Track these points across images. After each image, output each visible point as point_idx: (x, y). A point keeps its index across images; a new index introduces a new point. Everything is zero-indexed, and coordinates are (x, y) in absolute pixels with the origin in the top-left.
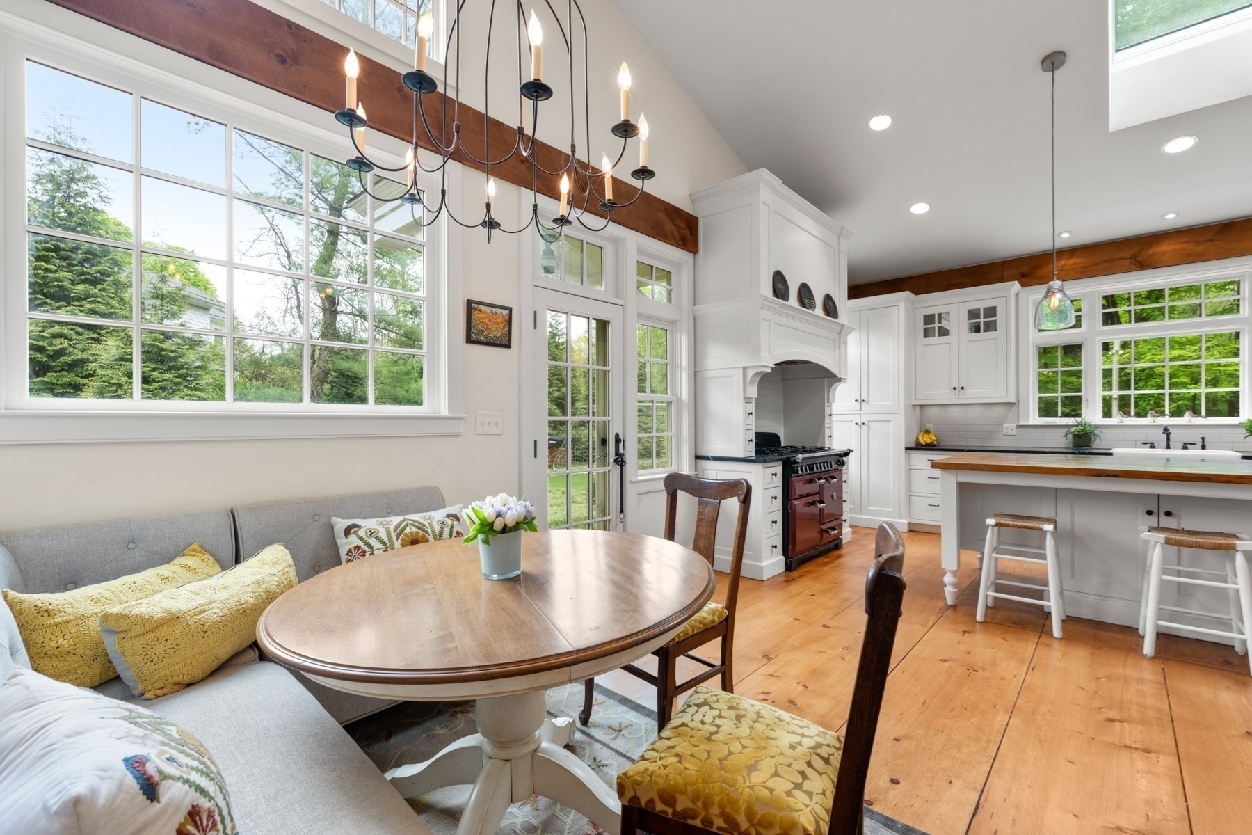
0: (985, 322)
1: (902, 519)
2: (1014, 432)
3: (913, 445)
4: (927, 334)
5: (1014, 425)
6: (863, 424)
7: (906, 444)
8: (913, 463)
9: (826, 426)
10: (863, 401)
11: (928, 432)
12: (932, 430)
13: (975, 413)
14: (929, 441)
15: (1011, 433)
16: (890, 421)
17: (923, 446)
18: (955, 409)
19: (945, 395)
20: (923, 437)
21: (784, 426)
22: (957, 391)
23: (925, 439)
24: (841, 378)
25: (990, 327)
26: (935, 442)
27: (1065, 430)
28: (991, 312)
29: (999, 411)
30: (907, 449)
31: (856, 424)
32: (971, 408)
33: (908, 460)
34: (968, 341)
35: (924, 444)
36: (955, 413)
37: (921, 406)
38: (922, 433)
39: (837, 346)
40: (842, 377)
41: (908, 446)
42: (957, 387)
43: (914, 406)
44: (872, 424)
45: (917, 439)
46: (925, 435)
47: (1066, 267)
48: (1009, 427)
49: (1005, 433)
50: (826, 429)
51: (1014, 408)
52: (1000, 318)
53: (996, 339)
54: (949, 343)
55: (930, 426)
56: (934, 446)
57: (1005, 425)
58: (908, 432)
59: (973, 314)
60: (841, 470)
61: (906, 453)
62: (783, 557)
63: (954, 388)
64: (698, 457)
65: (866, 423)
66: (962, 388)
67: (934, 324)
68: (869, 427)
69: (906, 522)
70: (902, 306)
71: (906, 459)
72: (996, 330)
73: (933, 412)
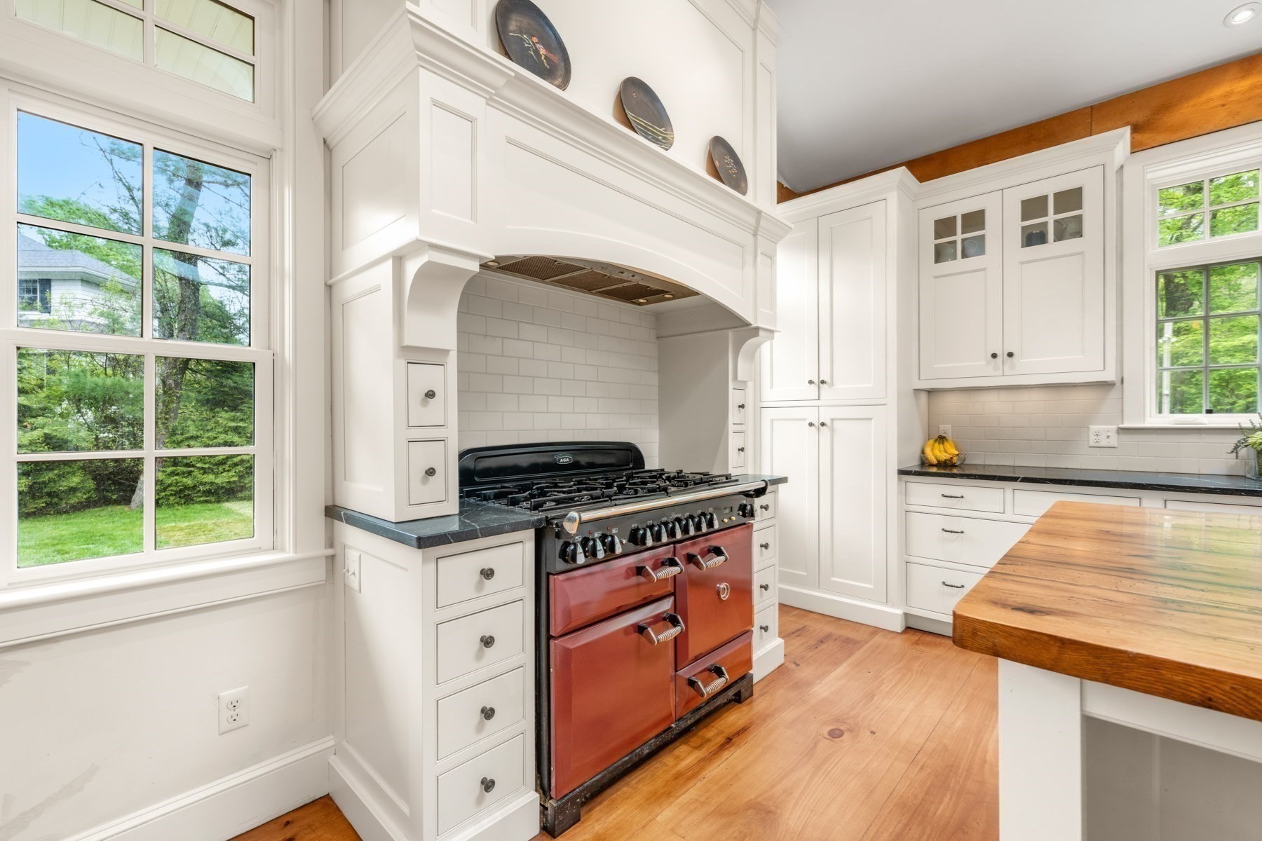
0: (1056, 222)
1: (893, 606)
2: (1114, 441)
3: (913, 464)
4: (940, 255)
5: (1115, 427)
6: (823, 424)
7: (899, 461)
8: (912, 500)
9: (731, 428)
10: (823, 382)
11: (942, 439)
12: (949, 436)
13: (1033, 403)
14: (943, 456)
15: (1104, 442)
16: (871, 419)
17: (932, 465)
18: (992, 398)
19: (975, 370)
20: (932, 450)
21: (661, 428)
22: (999, 360)
23: (937, 452)
24: (757, 329)
25: (1070, 230)
26: (955, 460)
27: (1234, 439)
28: (1071, 198)
29: (1081, 399)
30: (902, 472)
31: (811, 424)
32: (1025, 396)
33: (905, 493)
34: (1022, 263)
35: (935, 462)
36: (994, 405)
37: (930, 392)
38: (931, 442)
39: (749, 259)
40: (760, 325)
41: (904, 467)
42: (999, 352)
43: (917, 391)
44: (837, 425)
45: (923, 452)
46: (937, 444)
47: (1234, 98)
48: (1102, 431)
49: (1092, 444)
50: (731, 435)
51: (1114, 394)
52: (1090, 211)
53: (1081, 253)
54: (984, 269)
55: (945, 429)
56: (954, 466)
57: (1094, 428)
58: (903, 439)
59: (1033, 207)
60: (752, 525)
61: (899, 480)
62: (537, 795)
63: (994, 356)
64: (333, 512)
65: (828, 422)
66: (1010, 355)
67: (955, 235)
68: (832, 430)
69: (899, 612)
70: (893, 198)
71: (899, 492)
72: (1081, 236)
73: (951, 404)
